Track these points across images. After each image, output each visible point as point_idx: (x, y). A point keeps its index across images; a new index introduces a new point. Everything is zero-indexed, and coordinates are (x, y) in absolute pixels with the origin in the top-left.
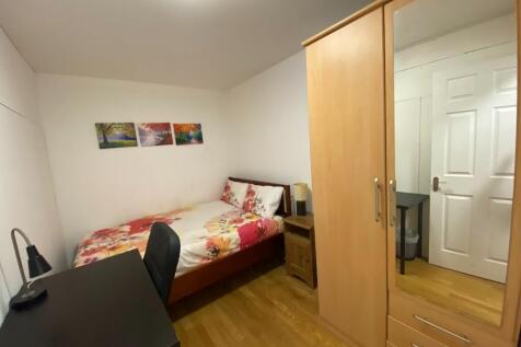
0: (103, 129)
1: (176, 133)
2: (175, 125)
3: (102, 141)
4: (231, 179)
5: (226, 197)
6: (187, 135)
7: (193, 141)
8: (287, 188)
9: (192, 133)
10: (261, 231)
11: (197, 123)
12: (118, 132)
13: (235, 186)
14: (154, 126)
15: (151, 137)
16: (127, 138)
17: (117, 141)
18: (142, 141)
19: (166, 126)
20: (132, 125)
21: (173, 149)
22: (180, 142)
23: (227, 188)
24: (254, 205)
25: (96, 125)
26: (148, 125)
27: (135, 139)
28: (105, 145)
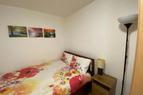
0: (11, 29)
1: (44, 33)
2: (44, 29)
3: (11, 34)
4: (65, 52)
5: (63, 59)
6: (49, 34)
7: (52, 36)
8: (93, 60)
9: (51, 33)
10: (81, 82)
11: (54, 29)
12: (18, 30)
13: (67, 55)
14: (35, 29)
15: (34, 34)
16: (22, 33)
17: (18, 34)
18: (30, 35)
19: (41, 29)
20: (25, 28)
21: (43, 39)
22: (46, 36)
23: (64, 55)
24: (76, 66)
25: (8, 26)
26: (33, 28)
27: (26, 34)
28: (12, 35)
